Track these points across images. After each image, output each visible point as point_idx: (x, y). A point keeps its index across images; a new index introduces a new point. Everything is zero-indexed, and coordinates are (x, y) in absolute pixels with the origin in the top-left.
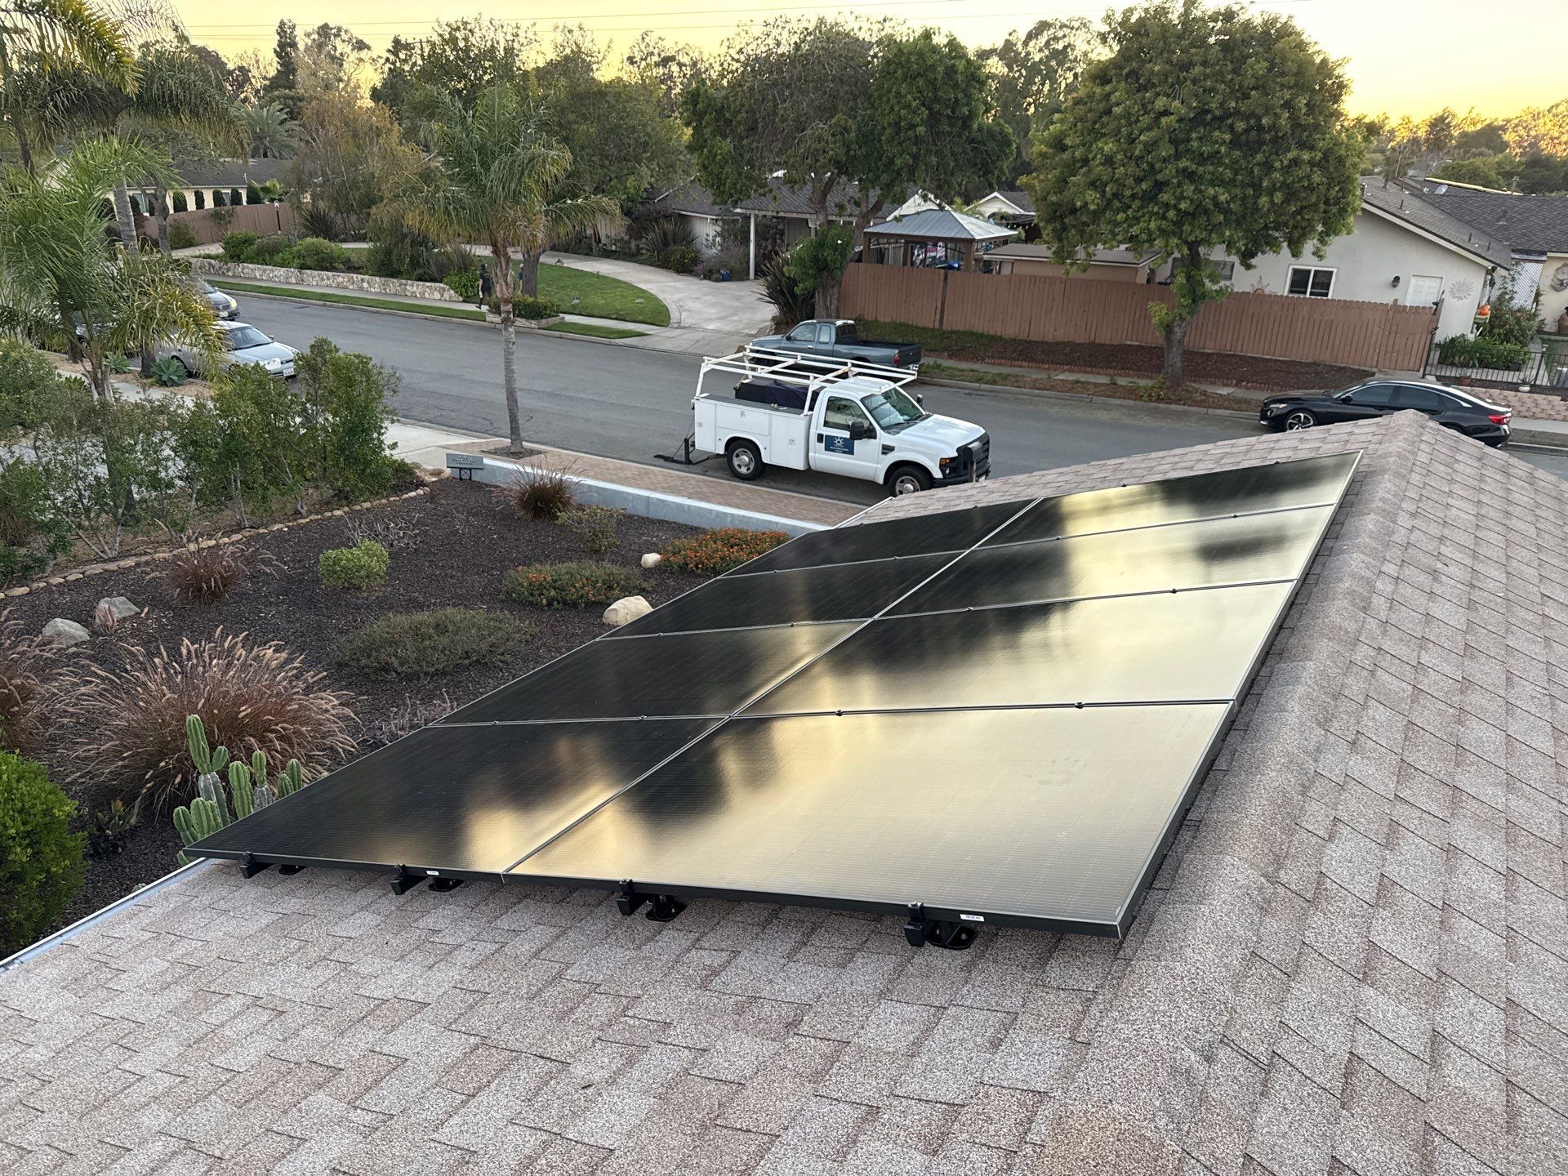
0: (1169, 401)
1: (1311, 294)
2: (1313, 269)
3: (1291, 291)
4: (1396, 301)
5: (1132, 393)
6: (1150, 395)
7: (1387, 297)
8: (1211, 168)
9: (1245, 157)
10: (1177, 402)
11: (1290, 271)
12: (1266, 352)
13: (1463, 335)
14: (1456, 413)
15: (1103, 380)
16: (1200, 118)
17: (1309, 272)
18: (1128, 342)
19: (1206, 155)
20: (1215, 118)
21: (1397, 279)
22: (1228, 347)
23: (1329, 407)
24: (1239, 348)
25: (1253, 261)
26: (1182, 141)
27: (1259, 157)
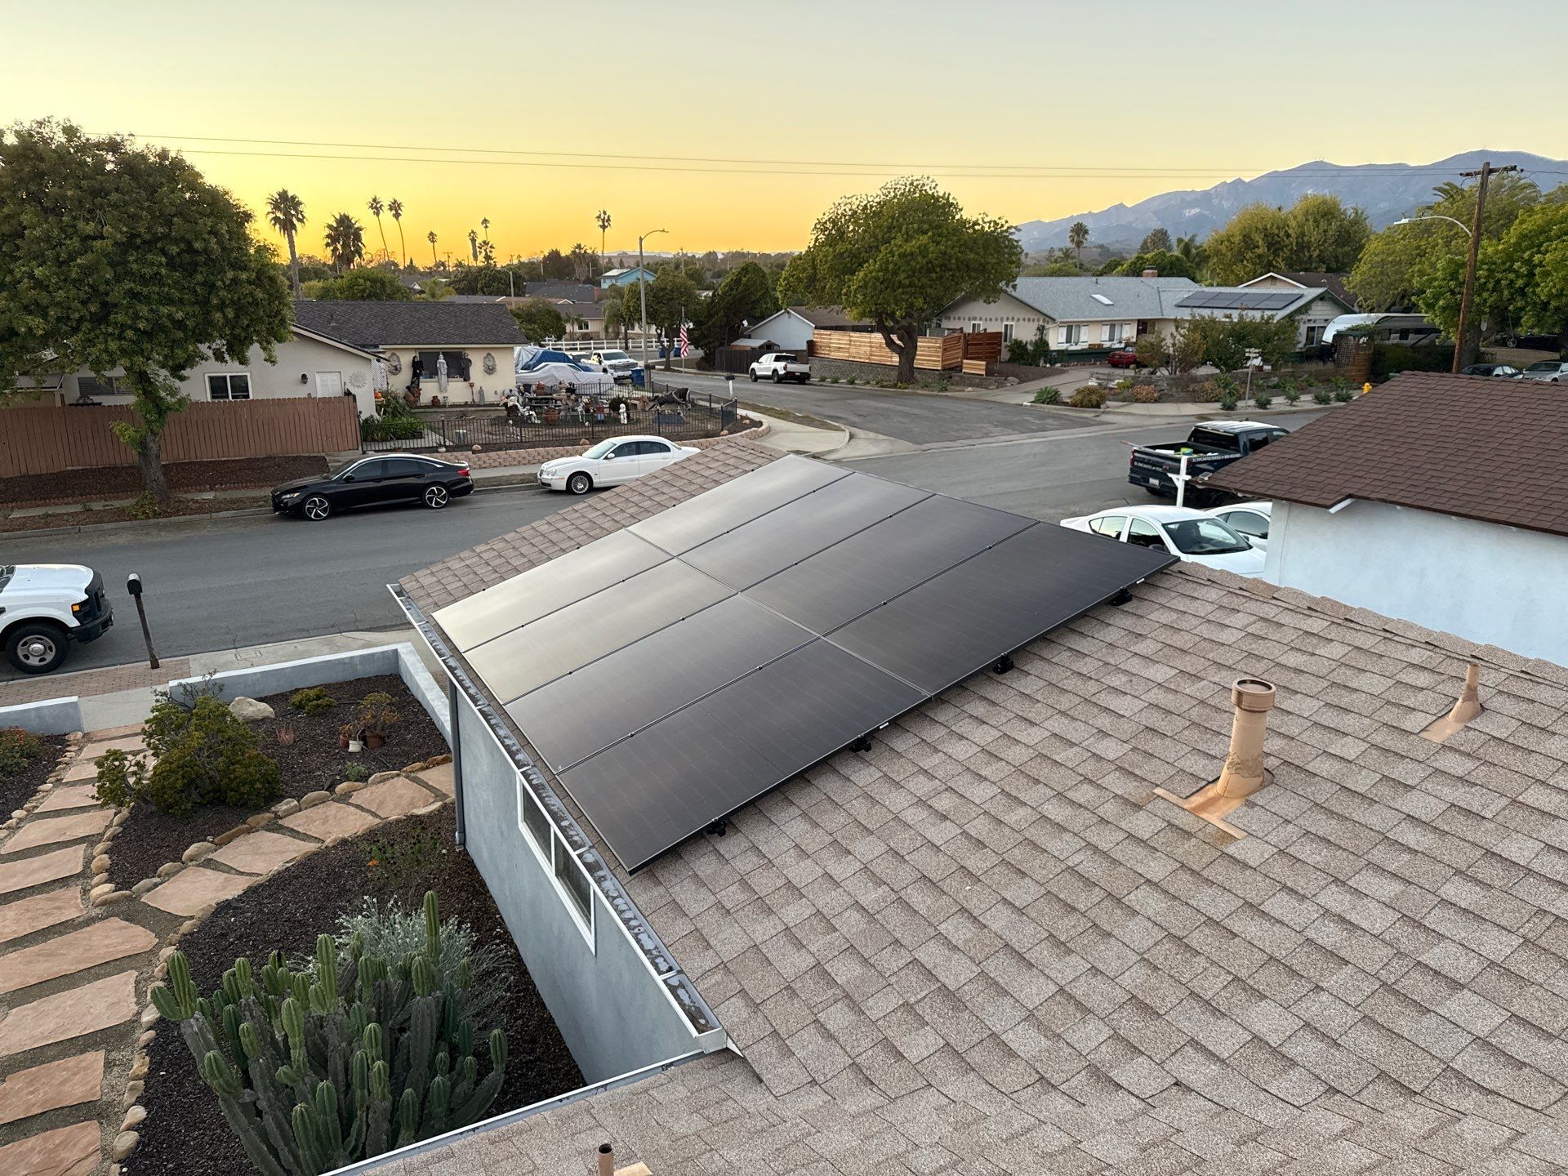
0: (167, 514)
1: (233, 397)
2: (228, 375)
3: (213, 397)
4: (309, 394)
5: (120, 515)
6: (144, 512)
7: (301, 392)
8: (156, 289)
9: (184, 277)
10: (176, 513)
11: (207, 380)
12: (221, 454)
13: (372, 416)
14: (435, 474)
15: (78, 508)
16: (131, 243)
17: (225, 377)
18: (70, 468)
19: (148, 276)
20: (144, 242)
21: (304, 376)
22: (182, 456)
23: (336, 487)
24: (193, 454)
25: (184, 373)
26: (119, 264)
27: (199, 278)
